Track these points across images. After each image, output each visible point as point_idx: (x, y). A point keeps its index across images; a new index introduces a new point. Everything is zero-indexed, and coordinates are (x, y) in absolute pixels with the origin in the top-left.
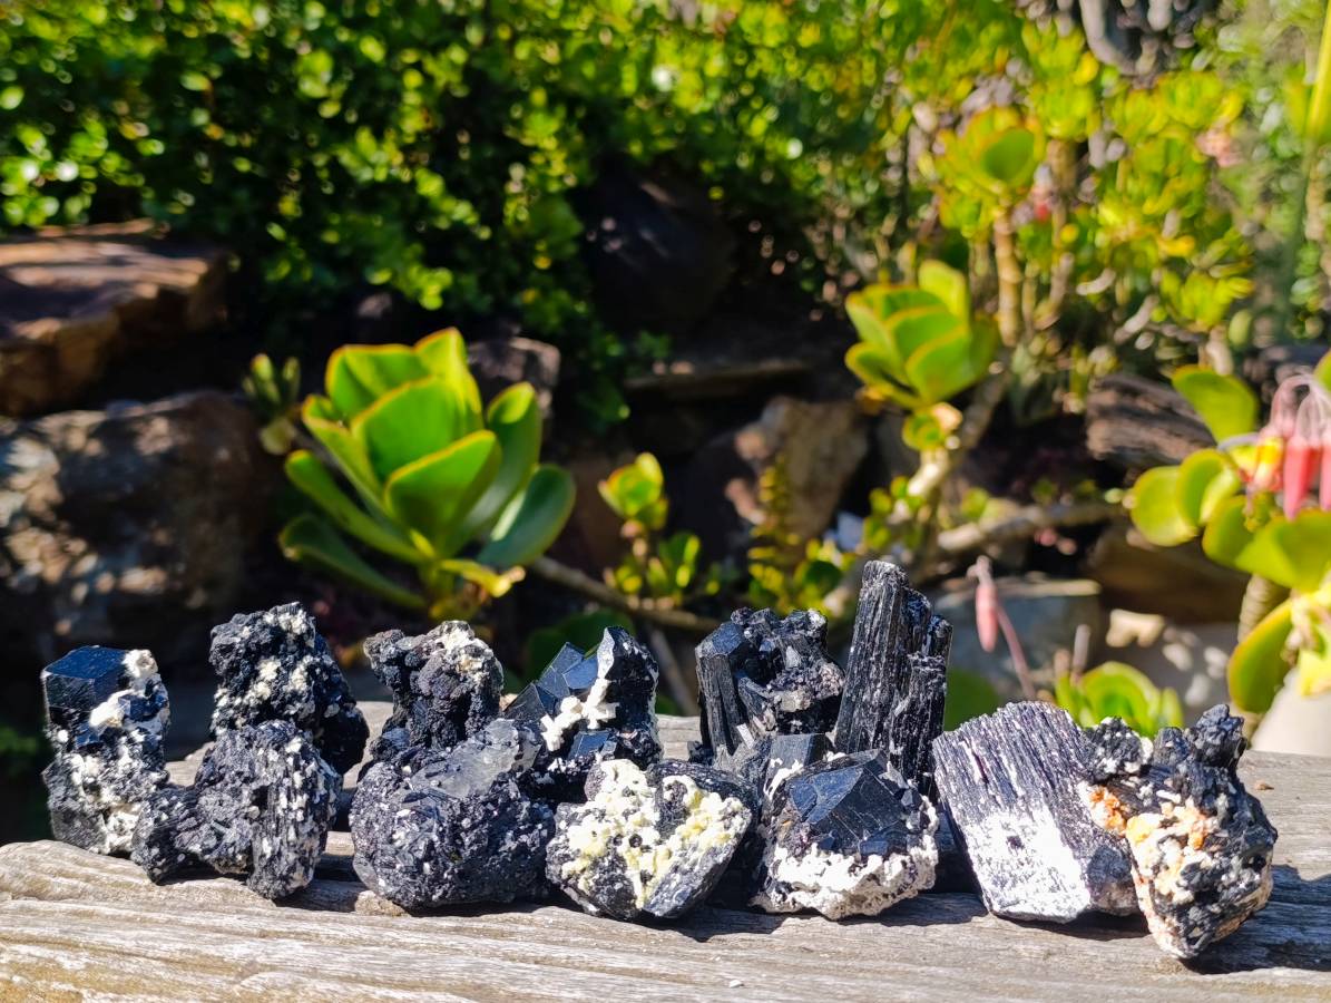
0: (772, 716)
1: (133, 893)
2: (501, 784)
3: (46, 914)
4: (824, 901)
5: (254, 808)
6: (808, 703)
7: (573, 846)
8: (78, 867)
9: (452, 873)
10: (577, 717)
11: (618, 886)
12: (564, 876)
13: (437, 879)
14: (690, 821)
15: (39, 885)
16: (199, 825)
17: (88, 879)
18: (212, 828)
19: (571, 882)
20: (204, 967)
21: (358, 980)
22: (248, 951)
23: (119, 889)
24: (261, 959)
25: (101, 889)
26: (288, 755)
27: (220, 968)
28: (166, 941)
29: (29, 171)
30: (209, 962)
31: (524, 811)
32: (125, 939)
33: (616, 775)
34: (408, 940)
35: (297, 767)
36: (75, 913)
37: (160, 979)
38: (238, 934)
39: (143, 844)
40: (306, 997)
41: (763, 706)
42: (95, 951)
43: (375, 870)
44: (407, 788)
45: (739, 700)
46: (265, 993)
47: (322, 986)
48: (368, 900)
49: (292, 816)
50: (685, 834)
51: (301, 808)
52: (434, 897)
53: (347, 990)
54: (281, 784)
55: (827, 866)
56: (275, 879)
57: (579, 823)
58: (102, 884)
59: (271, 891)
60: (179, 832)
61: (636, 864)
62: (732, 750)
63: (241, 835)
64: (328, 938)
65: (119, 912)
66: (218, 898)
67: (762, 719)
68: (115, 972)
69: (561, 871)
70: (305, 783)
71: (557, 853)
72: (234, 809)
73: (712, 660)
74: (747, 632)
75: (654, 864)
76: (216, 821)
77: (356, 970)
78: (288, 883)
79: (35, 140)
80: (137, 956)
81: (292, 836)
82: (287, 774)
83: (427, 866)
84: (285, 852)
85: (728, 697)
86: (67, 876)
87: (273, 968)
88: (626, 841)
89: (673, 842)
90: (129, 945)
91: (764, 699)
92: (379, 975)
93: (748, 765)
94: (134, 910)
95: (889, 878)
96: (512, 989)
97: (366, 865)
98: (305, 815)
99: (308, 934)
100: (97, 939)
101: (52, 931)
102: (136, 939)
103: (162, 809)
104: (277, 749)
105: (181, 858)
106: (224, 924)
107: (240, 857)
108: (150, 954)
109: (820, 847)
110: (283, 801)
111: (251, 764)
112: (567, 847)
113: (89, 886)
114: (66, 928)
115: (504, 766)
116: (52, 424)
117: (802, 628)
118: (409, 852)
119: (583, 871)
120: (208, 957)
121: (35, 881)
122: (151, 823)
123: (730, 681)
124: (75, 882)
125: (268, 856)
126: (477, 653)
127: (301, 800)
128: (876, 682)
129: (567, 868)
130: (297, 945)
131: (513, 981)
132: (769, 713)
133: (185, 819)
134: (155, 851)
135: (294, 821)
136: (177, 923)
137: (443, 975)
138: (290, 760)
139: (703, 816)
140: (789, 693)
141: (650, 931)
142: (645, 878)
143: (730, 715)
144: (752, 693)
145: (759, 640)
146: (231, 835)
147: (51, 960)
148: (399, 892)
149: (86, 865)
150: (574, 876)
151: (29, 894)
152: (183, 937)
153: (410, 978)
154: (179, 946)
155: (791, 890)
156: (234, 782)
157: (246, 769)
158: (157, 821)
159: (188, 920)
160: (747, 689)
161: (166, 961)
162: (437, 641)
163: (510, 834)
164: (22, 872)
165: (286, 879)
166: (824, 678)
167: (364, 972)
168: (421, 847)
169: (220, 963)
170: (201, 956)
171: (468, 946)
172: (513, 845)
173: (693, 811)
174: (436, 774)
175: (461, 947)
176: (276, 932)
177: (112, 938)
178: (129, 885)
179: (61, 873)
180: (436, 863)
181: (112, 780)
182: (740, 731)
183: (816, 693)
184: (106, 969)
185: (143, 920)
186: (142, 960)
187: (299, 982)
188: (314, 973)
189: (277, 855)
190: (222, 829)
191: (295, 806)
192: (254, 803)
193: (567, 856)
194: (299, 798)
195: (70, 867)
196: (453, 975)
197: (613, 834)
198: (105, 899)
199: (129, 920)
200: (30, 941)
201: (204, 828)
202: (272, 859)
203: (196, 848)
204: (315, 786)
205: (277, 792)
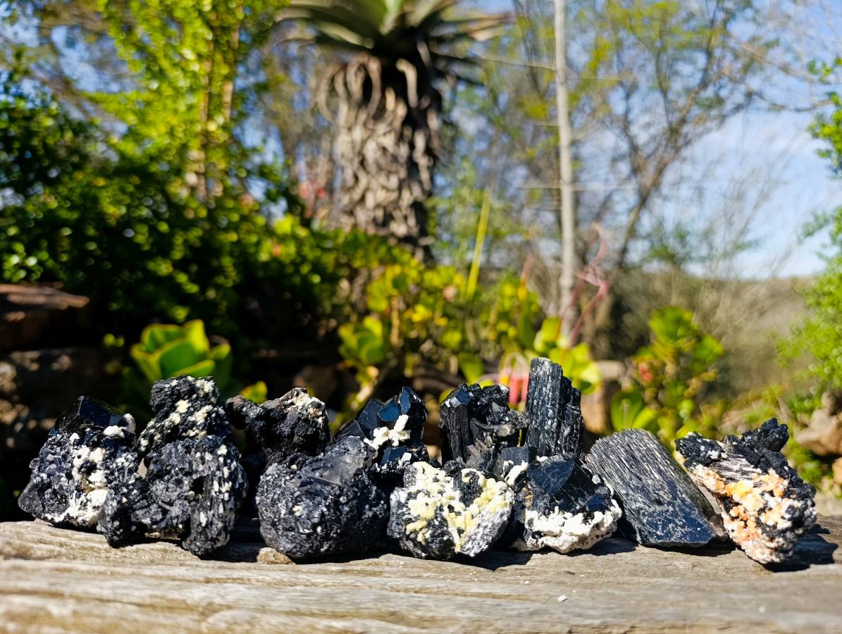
0: (491, 439)
1: (95, 554)
2: (358, 475)
3: (34, 571)
4: (565, 541)
5: (192, 493)
6: (514, 430)
7: (414, 513)
8: (53, 537)
9: (336, 533)
10: (386, 439)
11: (445, 538)
12: (408, 533)
13: (326, 538)
14: (483, 495)
15: (24, 550)
16: (149, 505)
17: (61, 545)
18: (160, 507)
19: (412, 536)
20: (170, 609)
21: (299, 613)
22: (203, 594)
23: (84, 552)
24: (218, 600)
25: (72, 552)
26: (220, 456)
27: (183, 609)
28: (137, 589)
29: (15, 260)
30: (174, 605)
31: (374, 492)
32: (104, 589)
33: (424, 470)
34: (318, 581)
35: (225, 464)
36: (58, 570)
37: (136, 621)
38: (189, 581)
39: (108, 519)
40: (263, 630)
41: (485, 434)
42: (78, 599)
43: (277, 533)
44: (300, 478)
45: (470, 431)
46: (229, 629)
47: (275, 620)
48: (266, 554)
49: (221, 496)
50: (480, 503)
51: (227, 492)
52: (322, 550)
53: (296, 622)
54: (215, 475)
55: (564, 520)
56: (207, 539)
57: (415, 498)
58: (72, 548)
59: (202, 550)
60: (135, 510)
61: (454, 523)
63: (183, 511)
64: (258, 581)
65: (93, 568)
66: (158, 556)
67: (484, 442)
68: (97, 616)
69: (405, 529)
70: (231, 474)
71: (404, 518)
72: (176, 493)
75: (465, 523)
76: (163, 502)
77: (295, 605)
78: (215, 543)
79: (19, 247)
80: (115, 601)
81: (221, 510)
82: (218, 469)
83: (319, 529)
84: (216, 521)
85: (465, 429)
86: (45, 543)
87: (229, 607)
88: (446, 508)
89: (473, 508)
90: (107, 594)
91: (485, 430)
92: (315, 609)
94: (105, 566)
95: (606, 525)
96: (419, 613)
97: (270, 529)
98: (230, 496)
99: (242, 579)
100: (80, 589)
101: (41, 584)
102: (113, 588)
103: (124, 494)
104: (211, 453)
105: (134, 528)
106: (176, 574)
107: (181, 526)
108: (125, 600)
109: (561, 509)
110: (216, 486)
111: (190, 464)
112: (409, 514)
113: (63, 550)
114: (53, 581)
115: (359, 464)
116: (16, 356)
117: (497, 393)
118: (308, 519)
119: (421, 529)
120: (173, 600)
121: (21, 547)
122: (115, 504)
123: (466, 420)
124: (52, 547)
125: (203, 525)
126: (319, 406)
127: (227, 486)
128: (553, 419)
129: (410, 527)
130: (241, 588)
131: (416, 607)
132: (489, 438)
133: (139, 501)
134: (117, 523)
135: (223, 500)
136: (139, 575)
137: (363, 606)
138: (221, 459)
139: (489, 492)
140: (502, 426)
141: (466, 567)
142: (460, 532)
143: (465, 440)
145: (477, 399)
146: (175, 511)
147: (41, 608)
148: (295, 547)
149: (58, 536)
150: (415, 532)
151: (18, 556)
152: (149, 585)
153: (338, 610)
154: (149, 592)
155: (541, 537)
156: (177, 475)
157: (187, 466)
158: (119, 502)
159: (148, 571)
160: (476, 425)
161: (139, 605)
162: (290, 401)
163: (367, 507)
164: (12, 541)
165: (214, 540)
166: (519, 418)
167: (302, 607)
168: (316, 516)
169: (183, 605)
170: (167, 600)
171: (363, 583)
172: (370, 514)
173: (484, 489)
174: (317, 469)
175: (359, 584)
176: (217, 579)
177: (93, 589)
178: (92, 548)
179: (41, 541)
180: (326, 526)
181: (107, 468)
182: (470, 449)
183: (516, 426)
184: (89, 615)
185: (113, 573)
186: (118, 605)
187: (254, 618)
188: (263, 609)
189: (210, 524)
190: (167, 507)
191: (224, 490)
192: (191, 489)
193: (410, 519)
194: (226, 484)
195: (47, 537)
196: (370, 605)
197: (439, 505)
198: (75, 558)
199: (101, 573)
200: (23, 592)
201: (154, 508)
202: (207, 526)
203: (147, 521)
204: (236, 477)
205: (212, 481)
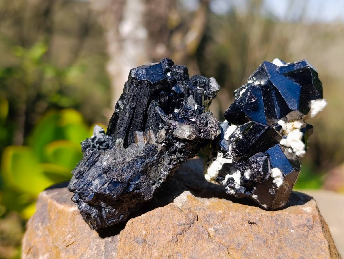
0: (164, 135)
6: (194, 137)
41: (161, 126)
45: (146, 116)
62: (126, 145)
67: (156, 134)
73: (140, 82)
74: (169, 74)
85: (140, 110)
91: (163, 122)
93: (135, 160)
117: (203, 87)
123: (146, 101)
132: (163, 132)
140: (184, 125)
143: (136, 122)
144: (157, 114)
145: (174, 83)
160: (155, 111)
166: (209, 126)
182: (138, 136)
183: (200, 133)
